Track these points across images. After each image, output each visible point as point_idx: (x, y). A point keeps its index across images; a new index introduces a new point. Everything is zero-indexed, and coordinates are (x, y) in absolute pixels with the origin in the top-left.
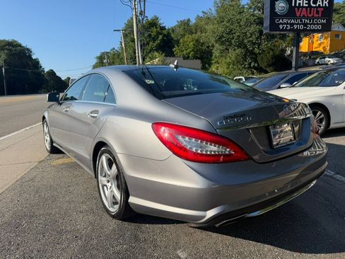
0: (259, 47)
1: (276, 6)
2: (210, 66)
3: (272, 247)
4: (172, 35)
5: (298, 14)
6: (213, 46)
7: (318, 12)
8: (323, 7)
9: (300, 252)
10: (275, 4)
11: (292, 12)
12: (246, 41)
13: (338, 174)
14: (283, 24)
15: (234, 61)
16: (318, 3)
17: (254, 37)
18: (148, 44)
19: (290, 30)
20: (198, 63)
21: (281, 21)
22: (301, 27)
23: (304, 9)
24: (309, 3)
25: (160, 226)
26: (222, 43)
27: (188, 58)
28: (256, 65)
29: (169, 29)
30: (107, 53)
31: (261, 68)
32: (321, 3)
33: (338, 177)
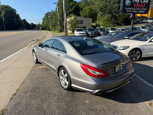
0: (118, 14)
1: (126, 2)
2: (96, 21)
3: (114, 101)
4: (79, 6)
5: (135, 6)
6: (98, 12)
7: (143, 5)
8: (146, 3)
9: (122, 102)
10: (125, 1)
11: (132, 5)
12: (112, 11)
13: (140, 77)
14: (128, 10)
15: (107, 20)
16: (144, 1)
17: (116, 9)
18: (68, 10)
19: (131, 13)
20: (91, 19)
21: (127, 9)
22: (136, 11)
23: (138, 4)
24: (140, 1)
25: (80, 93)
26: (102, 11)
27: (86, 17)
28: (116, 22)
29: (78, 3)
30: (50, 12)
31: (119, 23)
32: (145, 2)
33: (140, 78)
